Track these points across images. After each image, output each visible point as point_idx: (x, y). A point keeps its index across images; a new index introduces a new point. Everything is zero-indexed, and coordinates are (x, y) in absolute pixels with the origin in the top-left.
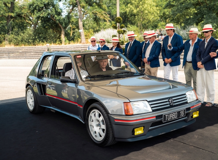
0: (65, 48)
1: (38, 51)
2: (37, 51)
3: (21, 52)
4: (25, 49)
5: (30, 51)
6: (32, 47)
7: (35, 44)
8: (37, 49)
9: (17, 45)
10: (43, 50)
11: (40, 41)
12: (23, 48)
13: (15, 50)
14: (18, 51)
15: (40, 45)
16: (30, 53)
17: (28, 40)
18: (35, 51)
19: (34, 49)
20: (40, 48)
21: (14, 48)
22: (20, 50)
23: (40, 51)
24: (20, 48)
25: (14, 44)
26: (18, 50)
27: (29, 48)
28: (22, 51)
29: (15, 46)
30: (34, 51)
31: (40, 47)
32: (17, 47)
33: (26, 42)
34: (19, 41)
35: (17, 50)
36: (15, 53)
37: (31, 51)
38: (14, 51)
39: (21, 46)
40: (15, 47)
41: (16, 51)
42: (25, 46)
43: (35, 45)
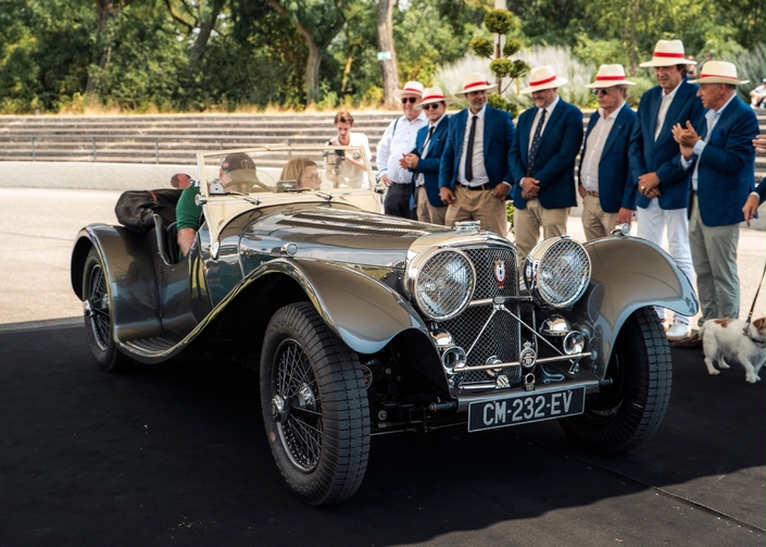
0: (314, 125)
1: (210, 133)
2: (205, 133)
3: (143, 136)
4: (159, 126)
5: (177, 133)
6: (189, 119)
7: (202, 105)
8: (207, 126)
9: (132, 107)
10: (228, 130)
11: (220, 94)
12: (153, 120)
13: (121, 127)
14: (131, 133)
16: (178, 140)
17: (177, 88)
18: (199, 133)
19: (196, 126)
20: (217, 123)
21: (120, 120)
22: (140, 127)
23: (219, 133)
24: (141, 120)
25: (120, 103)
26: (134, 126)
27: (176, 119)
28: (149, 133)
29: (122, 111)
30: (193, 133)
31: (218, 119)
32: (132, 115)
33: (166, 95)
34: (139, 90)
35: (128, 127)
36: (121, 139)
37: (183, 133)
38: (116, 133)
39: (144, 111)
40: (123, 116)
41: (124, 133)
42: (160, 110)
43: (202, 110)
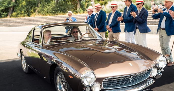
0: (78, 17)
1: (58, 19)
2: (57, 19)
3: (45, 20)
4: (49, 18)
5: (52, 20)
6: (54, 17)
7: (57, 14)
8: (58, 18)
9: (44, 15)
10: (62, 18)
11: (61, 12)
12: (47, 17)
13: (41, 19)
14: (43, 20)
15: (61, 15)
16: (52, 21)
17: (52, 11)
18: (56, 19)
19: (55, 18)
20: (60, 17)
21: (41, 17)
22: (45, 19)
23: (60, 19)
24: (45, 17)
25: (42, 14)
26: (44, 19)
27: (52, 17)
28: (47, 20)
29: (42, 16)
30: (55, 19)
31: (60, 16)
32: (44, 16)
33: (51, 12)
34: (45, 12)
35: (43, 19)
36: (41, 21)
37: (53, 20)
38: (40, 20)
39: (46, 16)
40: (42, 17)
41: (42, 20)
42: (49, 15)
43: (57, 15)
